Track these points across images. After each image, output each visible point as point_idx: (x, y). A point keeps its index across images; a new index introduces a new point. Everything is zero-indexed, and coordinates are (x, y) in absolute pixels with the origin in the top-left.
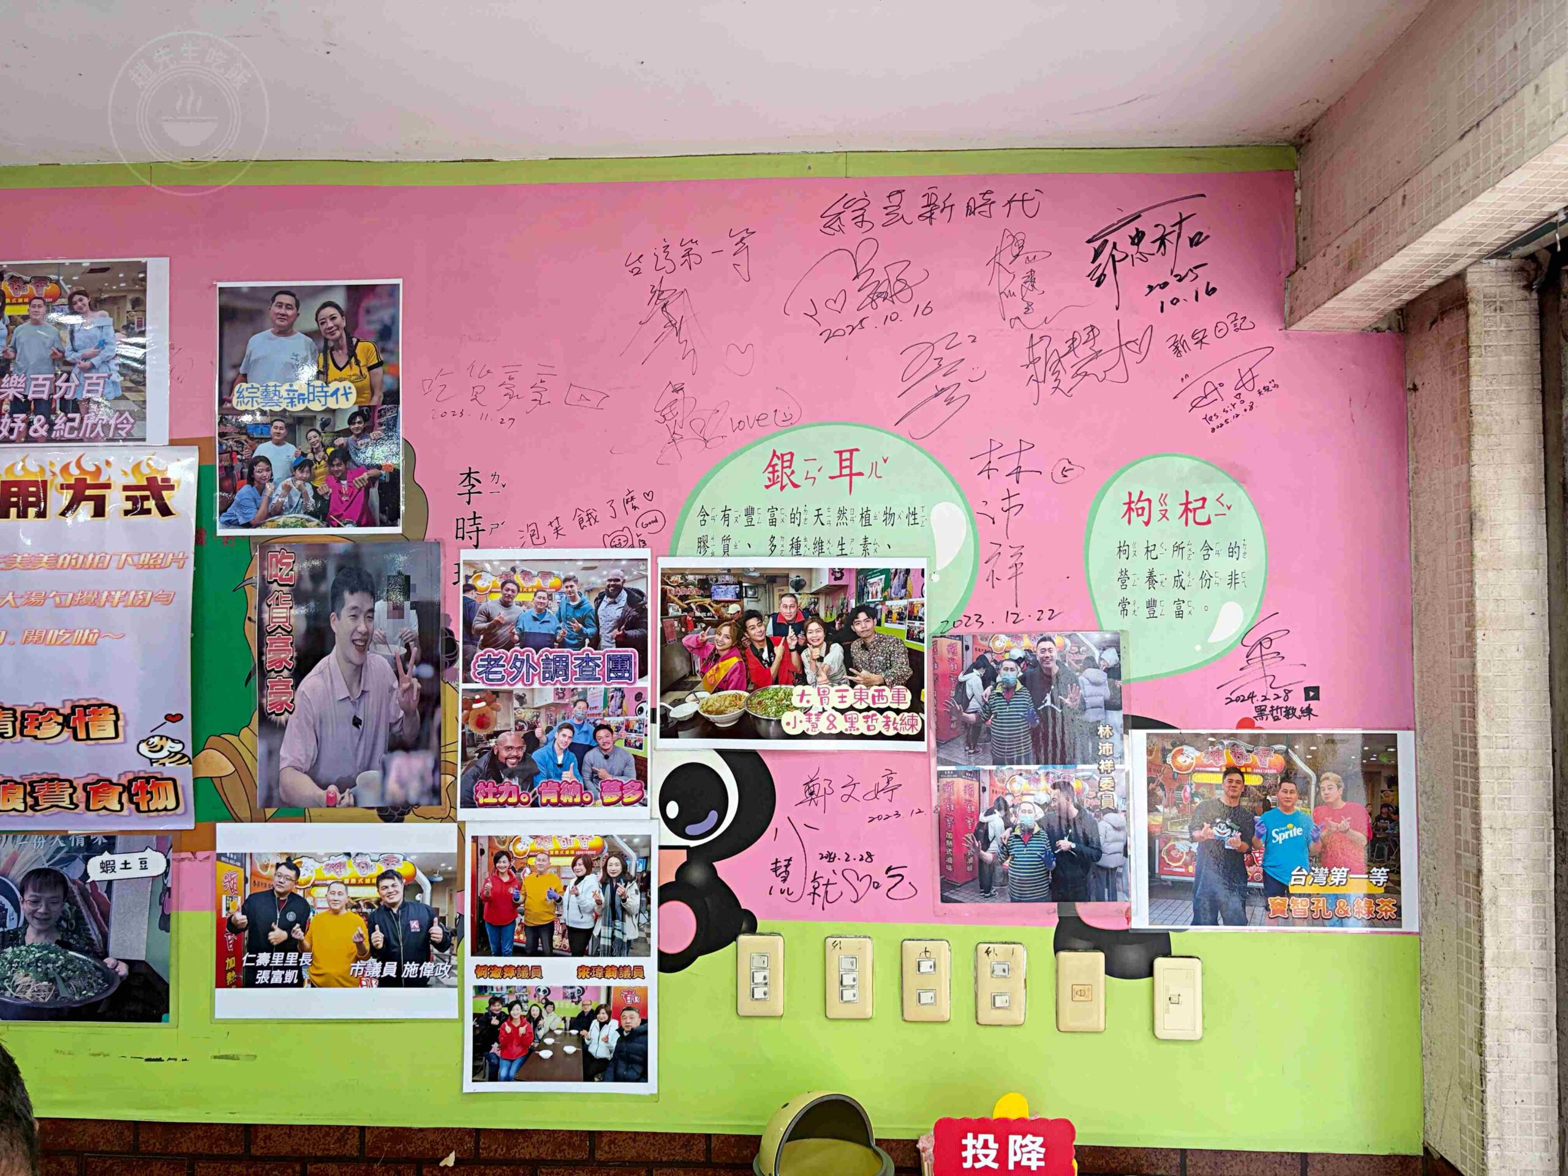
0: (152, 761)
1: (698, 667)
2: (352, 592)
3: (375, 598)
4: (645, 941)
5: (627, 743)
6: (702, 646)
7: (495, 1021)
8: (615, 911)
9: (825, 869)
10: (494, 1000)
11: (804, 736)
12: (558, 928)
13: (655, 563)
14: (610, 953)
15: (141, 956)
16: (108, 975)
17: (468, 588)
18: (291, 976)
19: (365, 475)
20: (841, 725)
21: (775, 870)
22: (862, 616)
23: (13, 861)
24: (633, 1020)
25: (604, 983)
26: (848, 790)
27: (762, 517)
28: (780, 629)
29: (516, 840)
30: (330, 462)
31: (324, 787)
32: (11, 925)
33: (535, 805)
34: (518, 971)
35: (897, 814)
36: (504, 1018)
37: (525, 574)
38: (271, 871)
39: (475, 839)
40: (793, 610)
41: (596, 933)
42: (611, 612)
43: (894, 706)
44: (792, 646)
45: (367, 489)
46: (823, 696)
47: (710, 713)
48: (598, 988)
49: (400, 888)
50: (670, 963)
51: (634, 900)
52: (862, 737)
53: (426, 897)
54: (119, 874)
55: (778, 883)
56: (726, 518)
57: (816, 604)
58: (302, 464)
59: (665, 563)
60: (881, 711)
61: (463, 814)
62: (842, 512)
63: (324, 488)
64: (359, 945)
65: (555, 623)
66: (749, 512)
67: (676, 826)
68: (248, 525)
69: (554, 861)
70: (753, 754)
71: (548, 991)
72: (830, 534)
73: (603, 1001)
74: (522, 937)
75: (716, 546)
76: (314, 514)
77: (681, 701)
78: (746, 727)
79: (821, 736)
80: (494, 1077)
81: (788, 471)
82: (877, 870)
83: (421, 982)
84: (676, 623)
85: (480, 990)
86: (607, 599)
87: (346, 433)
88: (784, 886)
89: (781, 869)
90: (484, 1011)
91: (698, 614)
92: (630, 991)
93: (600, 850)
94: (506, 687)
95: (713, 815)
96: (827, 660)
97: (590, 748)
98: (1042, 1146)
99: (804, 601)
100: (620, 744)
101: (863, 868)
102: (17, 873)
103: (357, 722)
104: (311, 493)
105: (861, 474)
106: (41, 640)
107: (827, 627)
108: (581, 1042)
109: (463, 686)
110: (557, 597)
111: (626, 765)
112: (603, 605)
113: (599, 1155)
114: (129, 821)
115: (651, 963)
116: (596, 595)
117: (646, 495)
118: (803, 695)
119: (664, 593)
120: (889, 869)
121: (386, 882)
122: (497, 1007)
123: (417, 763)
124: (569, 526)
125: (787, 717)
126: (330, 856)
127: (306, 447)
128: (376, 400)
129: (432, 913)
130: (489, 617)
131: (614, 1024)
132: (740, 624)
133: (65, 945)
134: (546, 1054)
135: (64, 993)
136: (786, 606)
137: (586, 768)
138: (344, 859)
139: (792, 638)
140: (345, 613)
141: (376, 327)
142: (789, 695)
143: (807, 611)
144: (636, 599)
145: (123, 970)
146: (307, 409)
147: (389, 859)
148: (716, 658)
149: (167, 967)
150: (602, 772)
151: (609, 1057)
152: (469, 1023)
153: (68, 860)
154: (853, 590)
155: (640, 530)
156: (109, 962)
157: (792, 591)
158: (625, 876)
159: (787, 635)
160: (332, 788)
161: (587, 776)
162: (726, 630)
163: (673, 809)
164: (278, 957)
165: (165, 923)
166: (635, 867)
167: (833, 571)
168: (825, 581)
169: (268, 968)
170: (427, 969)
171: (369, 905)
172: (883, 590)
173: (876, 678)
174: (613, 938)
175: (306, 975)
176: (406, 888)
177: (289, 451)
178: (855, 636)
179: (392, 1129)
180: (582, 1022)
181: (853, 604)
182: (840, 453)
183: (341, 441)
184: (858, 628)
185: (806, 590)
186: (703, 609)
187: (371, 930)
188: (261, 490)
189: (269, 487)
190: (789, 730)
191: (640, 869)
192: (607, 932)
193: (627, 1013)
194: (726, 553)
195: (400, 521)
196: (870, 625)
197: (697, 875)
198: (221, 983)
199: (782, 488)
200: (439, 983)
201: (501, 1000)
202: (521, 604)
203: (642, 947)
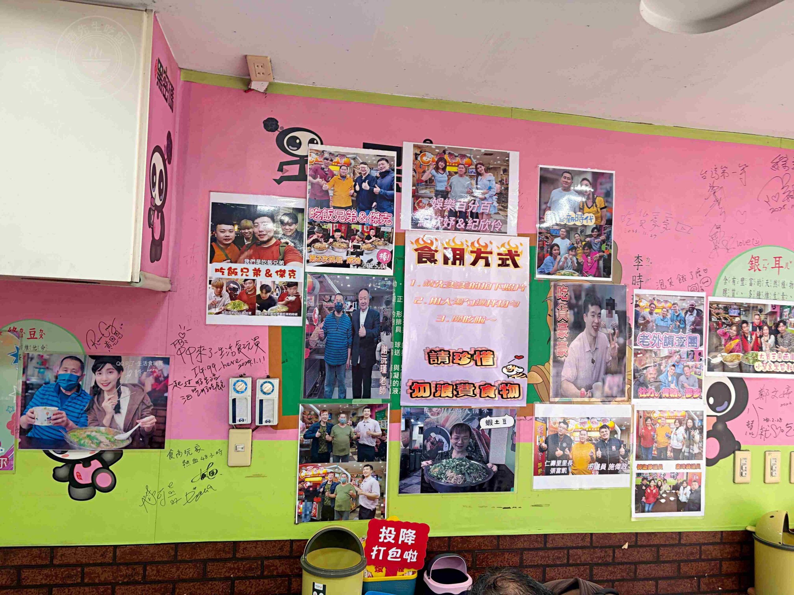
0: (508, 376)
1: (723, 343)
2: (592, 305)
3: (601, 308)
4: (700, 454)
5: (695, 373)
6: (725, 334)
7: (644, 488)
8: (690, 441)
9: (765, 424)
10: (644, 479)
12: (669, 449)
13: (707, 299)
14: (688, 459)
15: (503, 462)
16: (488, 471)
17: (637, 306)
18: (564, 470)
19: (598, 255)
20: (773, 368)
21: (748, 425)
22: (781, 324)
23: (447, 420)
24: (695, 486)
25: (686, 471)
27: (747, 282)
28: (754, 329)
29: (654, 412)
30: (584, 249)
31: (579, 389)
32: (446, 449)
33: (661, 398)
36: (647, 486)
37: (658, 301)
38: (557, 425)
39: (638, 412)
40: (759, 321)
41: (683, 451)
42: (690, 318)
44: (758, 336)
45: (598, 261)
46: (768, 356)
47: (726, 361)
48: (683, 473)
49: (608, 432)
50: (710, 463)
51: (697, 437)
53: (618, 436)
54: (494, 426)
55: (749, 431)
56: (734, 281)
57: (766, 318)
58: (572, 248)
59: (711, 299)
61: (634, 401)
62: (775, 282)
63: (581, 260)
64: (591, 456)
65: (670, 322)
66: (743, 280)
67: (712, 407)
68: (549, 274)
69: (668, 421)
70: (741, 379)
71: (665, 475)
72: (771, 290)
73: (685, 479)
74: (656, 452)
75: (730, 293)
76: (577, 270)
77: (716, 357)
79: (767, 372)
80: (643, 511)
81: (757, 264)
83: (615, 472)
84: (715, 324)
85: (639, 475)
86: (689, 313)
87: (590, 236)
88: (751, 432)
89: (750, 425)
90: (640, 484)
91: (723, 321)
92: (694, 474)
93: (684, 416)
94: (650, 348)
95: (726, 403)
96: (770, 341)
97: (681, 374)
99: (763, 317)
100: (693, 373)
101: (778, 424)
102: (449, 426)
103: (593, 362)
104: (575, 261)
105: (782, 267)
106: (460, 320)
107: (770, 328)
108: (676, 495)
109: (634, 347)
110: (670, 311)
111: (695, 382)
112: (688, 315)
114: (498, 403)
115: (703, 462)
116: (685, 311)
117: (705, 270)
118: (761, 355)
119: (710, 311)
121: (603, 430)
122: (645, 482)
123: (616, 380)
124: (675, 282)
126: (581, 418)
127: (574, 241)
128: (603, 223)
129: (621, 442)
130: (644, 318)
131: (689, 488)
132: (740, 325)
133: (469, 458)
134: (663, 501)
135: (468, 480)
136: (756, 319)
137: (680, 383)
138: (586, 420)
139: (758, 332)
140: (589, 314)
141: (604, 191)
142: (757, 355)
143: (763, 322)
144: (700, 312)
145: (495, 468)
146: (575, 224)
147: (604, 420)
148: (731, 339)
149: (514, 467)
150: (686, 385)
151: (687, 501)
152: (634, 488)
153: (471, 420)
154: (779, 314)
155: (701, 285)
156: (489, 465)
157: (759, 313)
158: (694, 427)
159: (756, 331)
160: (583, 390)
161: (680, 386)
162: (734, 328)
163: (711, 400)
164: (559, 462)
165: (513, 448)
166: (698, 424)
167: (772, 306)
168: (769, 309)
169: (555, 467)
170: (618, 466)
171: (597, 440)
172: (789, 314)
173: (785, 349)
174: (689, 452)
175: (570, 470)
176: (611, 432)
177: (567, 242)
178: (778, 332)
179: (603, 534)
180: (676, 488)
181: (779, 319)
182: (775, 258)
183: (588, 239)
184: (780, 329)
185: (763, 313)
186: (725, 319)
187: (597, 450)
188: (555, 258)
189: (559, 257)
191: (700, 424)
192: (687, 450)
193: (694, 483)
194: (733, 296)
195: (611, 276)
196: (784, 328)
197: (720, 427)
198: (536, 473)
199: (755, 271)
200: (622, 472)
201: (646, 479)
202: (656, 314)
203: (700, 456)
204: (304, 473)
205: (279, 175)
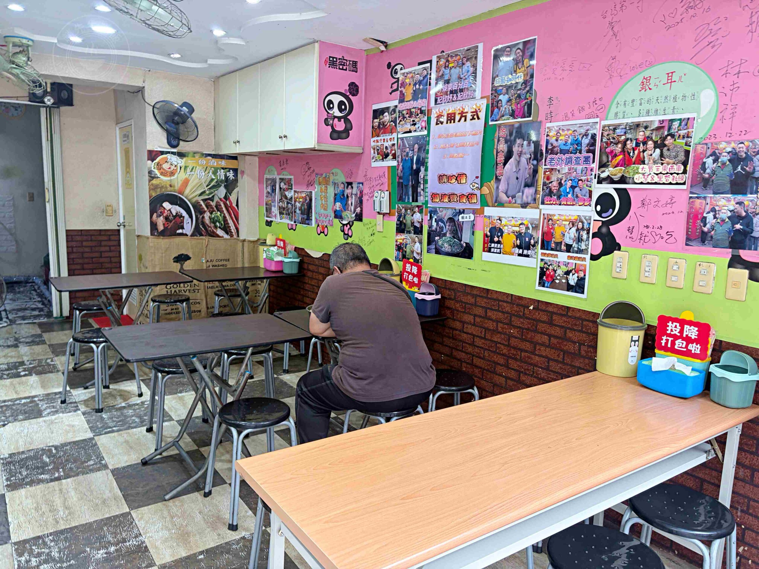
0: (473, 189)
1: (610, 159)
2: (519, 139)
3: (524, 140)
4: (587, 250)
5: (587, 186)
6: (612, 152)
7: (545, 270)
8: (579, 240)
10: (545, 263)
11: (642, 183)
12: (563, 244)
13: (600, 124)
14: (577, 253)
15: (468, 242)
16: (462, 246)
17: (548, 135)
18: (498, 250)
19: (524, 102)
20: (656, 179)
21: (628, 230)
22: (669, 137)
24: (581, 274)
25: (574, 262)
26: (656, 203)
27: (637, 103)
28: (637, 145)
29: (554, 215)
30: (516, 100)
31: (508, 197)
32: (444, 231)
33: (560, 205)
34: (552, 255)
35: (673, 213)
36: (547, 269)
37: (563, 130)
38: (495, 221)
39: (544, 214)
40: (643, 137)
41: (573, 246)
42: (586, 141)
43: (677, 172)
44: (641, 151)
45: (524, 106)
46: (650, 168)
47: (612, 175)
48: (573, 263)
49: (524, 228)
51: (585, 237)
52: (664, 184)
53: (530, 231)
54: (465, 220)
55: (629, 234)
57: (652, 134)
58: (509, 100)
59: (604, 123)
60: (672, 174)
61: (541, 206)
63: (514, 107)
64: (514, 243)
65: (570, 146)
67: (599, 214)
68: (496, 121)
69: (564, 223)
70: (625, 190)
72: (661, 107)
73: (574, 267)
74: (553, 245)
75: (620, 115)
76: (511, 116)
78: (623, 180)
80: (544, 286)
81: (648, 84)
82: (663, 233)
83: (527, 256)
84: (605, 144)
85: (542, 260)
86: (585, 137)
87: (520, 89)
88: (631, 236)
89: (630, 230)
90: (542, 266)
91: (612, 140)
92: (581, 265)
93: (577, 220)
94: (555, 167)
95: (611, 210)
96: (654, 155)
97: (576, 187)
98: (697, 331)
99: (648, 133)
100: (585, 186)
102: (446, 218)
103: (517, 178)
104: (511, 109)
105: (675, 81)
106: (453, 157)
107: (655, 143)
108: (567, 279)
109: (544, 167)
110: (571, 137)
111: (586, 193)
112: (584, 139)
113: (569, 314)
114: (468, 206)
115: (588, 257)
116: (582, 136)
118: (643, 168)
119: (602, 133)
120: (668, 232)
121: (521, 226)
122: (546, 266)
125: (636, 176)
126: (509, 217)
127: (510, 95)
128: (528, 78)
129: (531, 236)
130: (552, 145)
131: (576, 275)
132: (624, 144)
133: (454, 237)
134: (557, 281)
135: (453, 250)
136: (641, 136)
137: (575, 193)
138: (512, 219)
139: (641, 147)
140: (516, 145)
141: (529, 54)
142: (638, 168)
143: (648, 137)
144: (594, 137)
145: (464, 245)
146: (511, 83)
147: (522, 219)
148: (616, 156)
149: (473, 245)
150: (579, 195)
151: (574, 285)
152: (539, 269)
153: (455, 216)
154: (667, 128)
155: (597, 112)
156: (462, 242)
157: (644, 130)
158: (583, 229)
159: (639, 146)
160: (510, 198)
161: (575, 196)
162: (620, 146)
163: (599, 208)
164: (496, 245)
165: (473, 233)
166: (586, 226)
167: (660, 121)
168: (656, 125)
169: (493, 248)
170: (529, 252)
171: (517, 233)
172: (678, 127)
173: (671, 161)
174: (578, 248)
175: (502, 251)
176: (526, 228)
177: (507, 97)
178: (665, 145)
179: (518, 296)
180: (568, 273)
181: (666, 133)
182: (668, 74)
183: (519, 92)
184: (666, 142)
185: (649, 129)
186: (614, 138)
187: (517, 240)
188: (499, 110)
189: (501, 108)
190: (636, 181)
191: (587, 227)
192: (576, 246)
193: (580, 272)
194: (623, 118)
195: (532, 116)
196: (671, 141)
197: (604, 230)
198: (484, 251)
199: (645, 90)
200: (532, 257)
201: (547, 263)
202: (561, 140)
203: (586, 251)
204: (397, 238)
205: (391, 90)
